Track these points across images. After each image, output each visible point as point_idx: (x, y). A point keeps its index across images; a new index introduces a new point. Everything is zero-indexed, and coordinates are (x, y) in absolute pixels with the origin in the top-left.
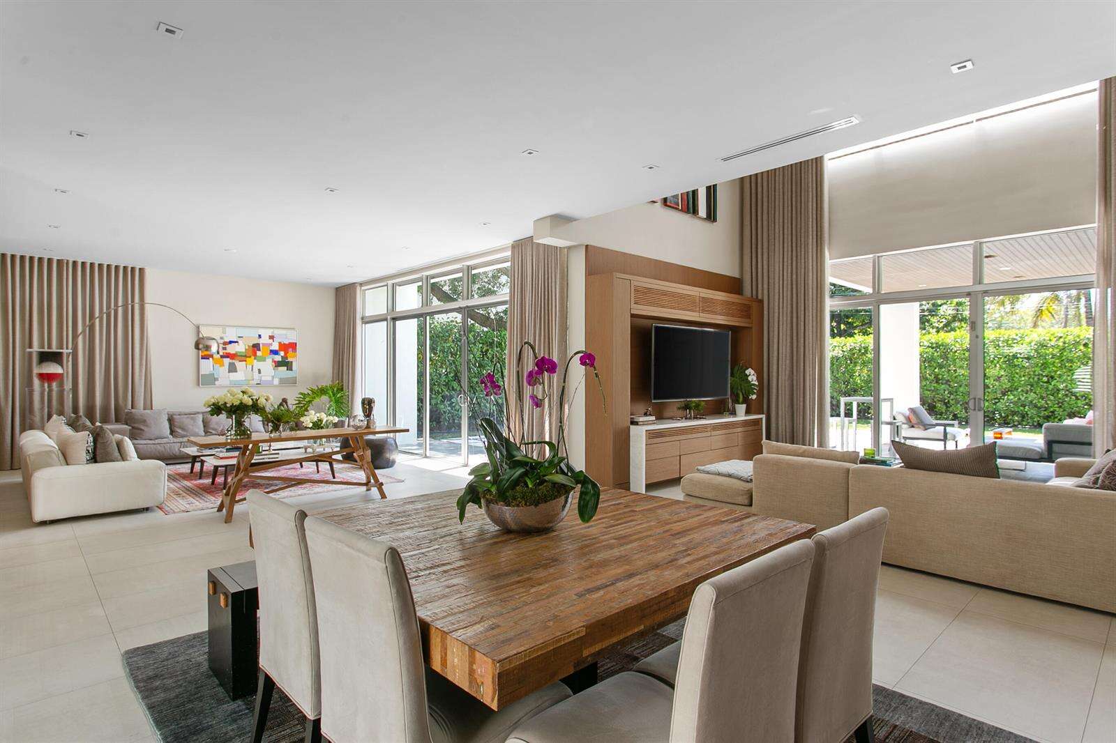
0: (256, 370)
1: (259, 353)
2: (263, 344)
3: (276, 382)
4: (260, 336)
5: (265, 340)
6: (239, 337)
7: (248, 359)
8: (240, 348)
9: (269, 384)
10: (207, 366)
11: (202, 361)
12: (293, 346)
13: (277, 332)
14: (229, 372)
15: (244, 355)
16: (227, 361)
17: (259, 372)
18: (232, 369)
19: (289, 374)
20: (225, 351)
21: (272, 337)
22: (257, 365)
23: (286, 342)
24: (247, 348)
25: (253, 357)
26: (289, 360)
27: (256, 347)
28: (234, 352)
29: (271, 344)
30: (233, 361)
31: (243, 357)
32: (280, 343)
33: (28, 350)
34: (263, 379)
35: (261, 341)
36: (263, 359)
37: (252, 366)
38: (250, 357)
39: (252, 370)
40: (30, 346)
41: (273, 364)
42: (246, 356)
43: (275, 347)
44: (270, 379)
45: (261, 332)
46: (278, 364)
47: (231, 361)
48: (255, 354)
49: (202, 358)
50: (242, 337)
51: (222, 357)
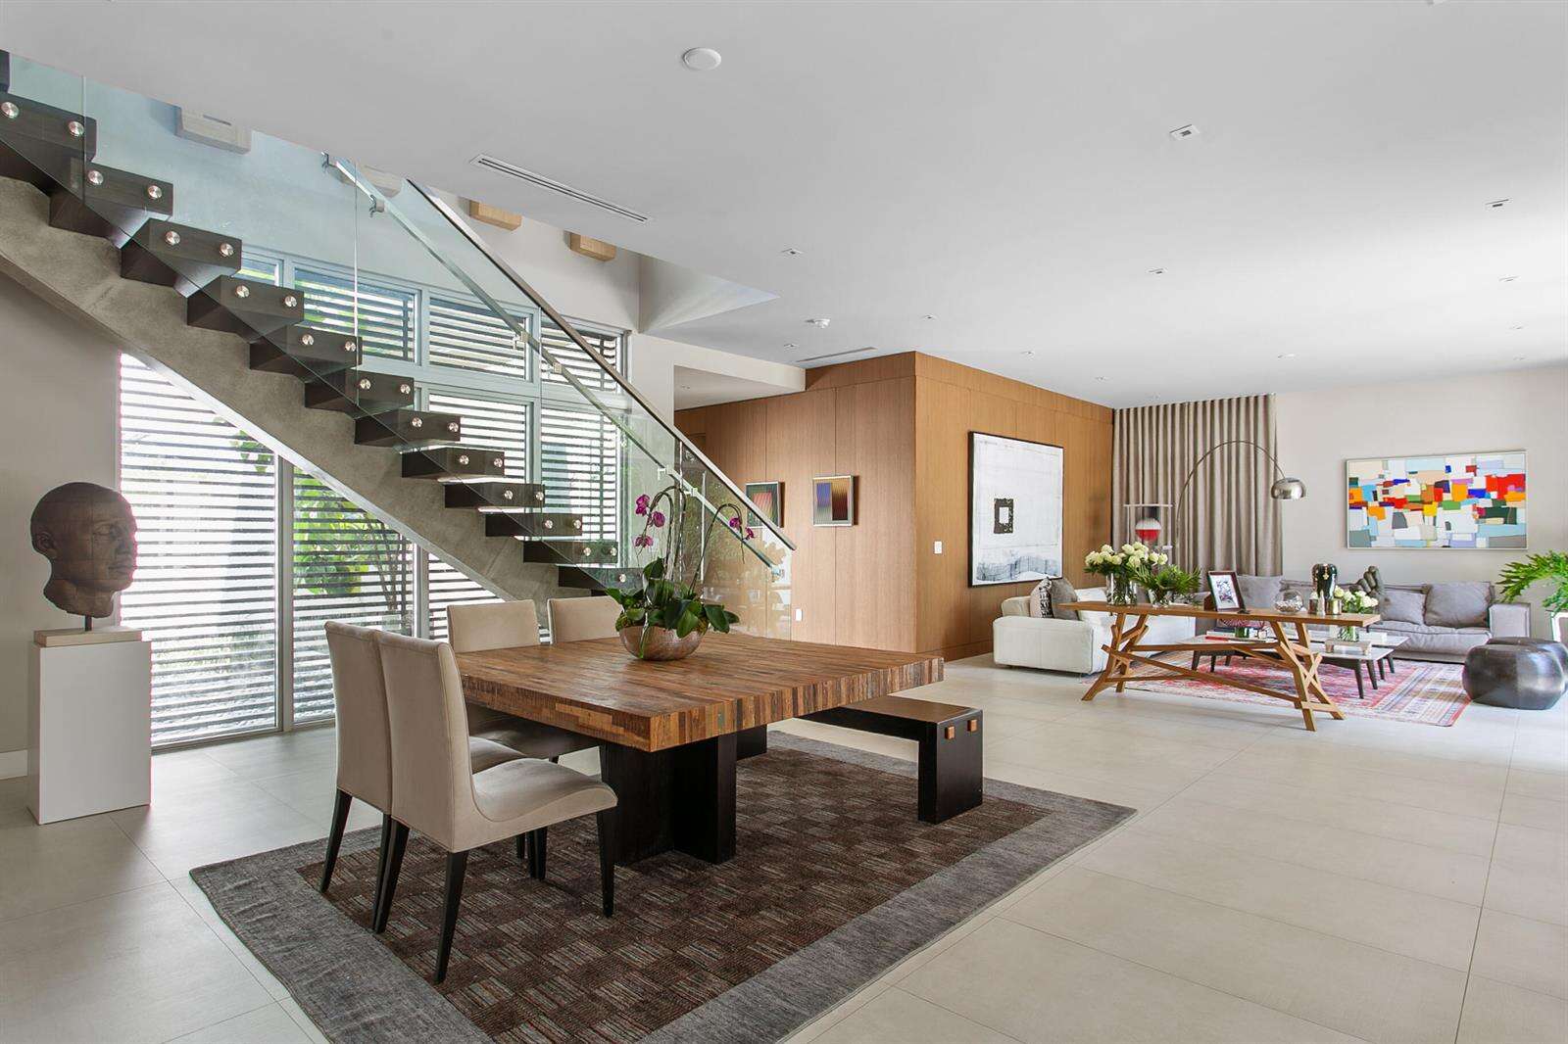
0: (1441, 523)
1: (1446, 497)
2: (1457, 482)
3: (1482, 543)
4: (1448, 469)
5: (1459, 473)
6: (1410, 473)
7: (1426, 507)
8: (1413, 490)
9: (1469, 547)
10: (1358, 520)
11: (1352, 513)
12: (1518, 481)
13: (1481, 459)
14: (1393, 528)
15: (1419, 499)
16: (1390, 511)
17: (1448, 526)
18: (1399, 522)
19: (1510, 530)
20: (1385, 496)
21: (1472, 469)
22: (1443, 515)
23: (1503, 474)
24: (1424, 488)
25: (1435, 504)
26: (1509, 505)
27: (1442, 487)
28: (1402, 497)
29: (1471, 481)
30: (1400, 511)
31: (1418, 504)
32: (1489, 478)
34: (1456, 538)
35: (1450, 477)
36: (1455, 505)
37: (1435, 518)
38: (1431, 503)
39: (1434, 524)
41: (1476, 513)
42: (1423, 502)
43: (1480, 483)
44: (1469, 538)
45: (1449, 461)
46: (1483, 514)
47: (1396, 510)
48: (1439, 499)
49: (1351, 508)
50: (1416, 472)
51: (1382, 504)
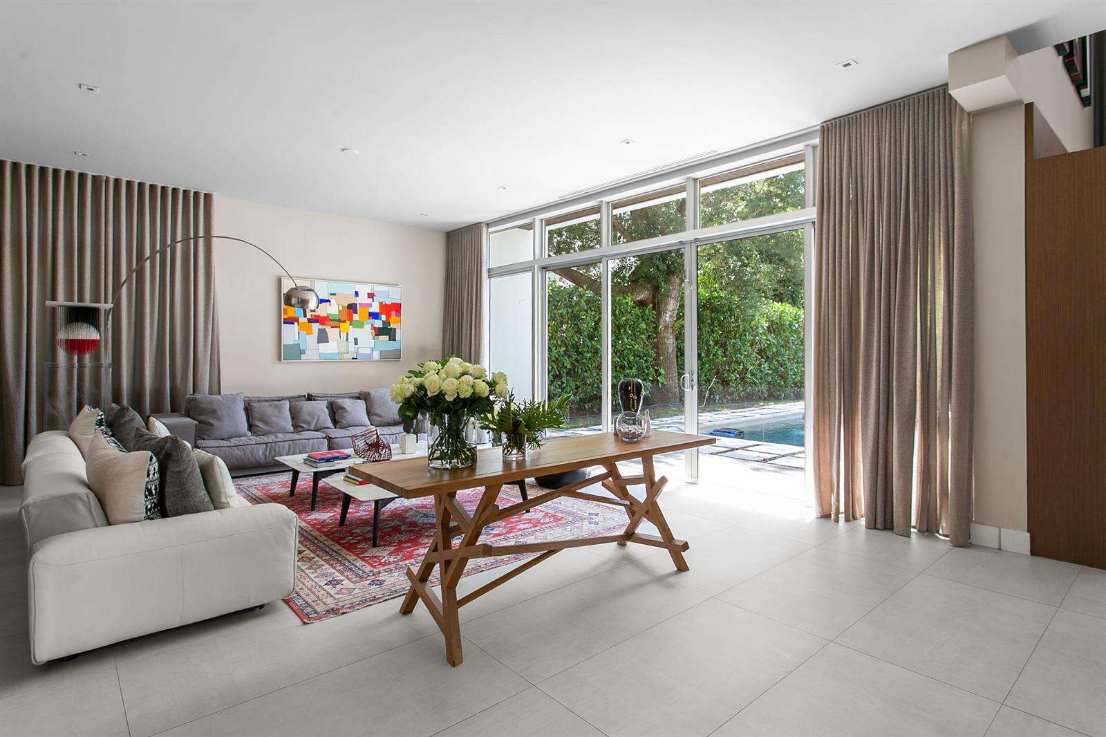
0: (351, 339)
1: (356, 317)
2: (362, 305)
3: (376, 355)
4: (357, 294)
5: (363, 299)
6: (331, 294)
7: (342, 325)
8: (332, 310)
9: (368, 359)
10: (291, 334)
11: (284, 326)
12: (397, 308)
13: (377, 289)
14: (318, 343)
15: (337, 318)
16: (316, 327)
17: (356, 342)
18: (323, 338)
19: (392, 346)
20: (313, 313)
21: (371, 296)
22: (354, 332)
23: (389, 302)
24: (341, 309)
25: (348, 322)
26: (392, 326)
27: (352, 308)
28: (326, 315)
29: (370, 305)
30: (324, 327)
31: (336, 322)
32: (381, 303)
33: (49, 303)
34: (361, 351)
35: (358, 301)
36: (360, 325)
37: (347, 334)
38: (344, 322)
39: (347, 340)
40: (54, 298)
41: (373, 331)
42: (339, 321)
43: (375, 308)
44: (368, 351)
45: (358, 288)
46: (379, 332)
47: (321, 327)
48: (351, 319)
49: (284, 323)
50: (335, 294)
51: (310, 321)
